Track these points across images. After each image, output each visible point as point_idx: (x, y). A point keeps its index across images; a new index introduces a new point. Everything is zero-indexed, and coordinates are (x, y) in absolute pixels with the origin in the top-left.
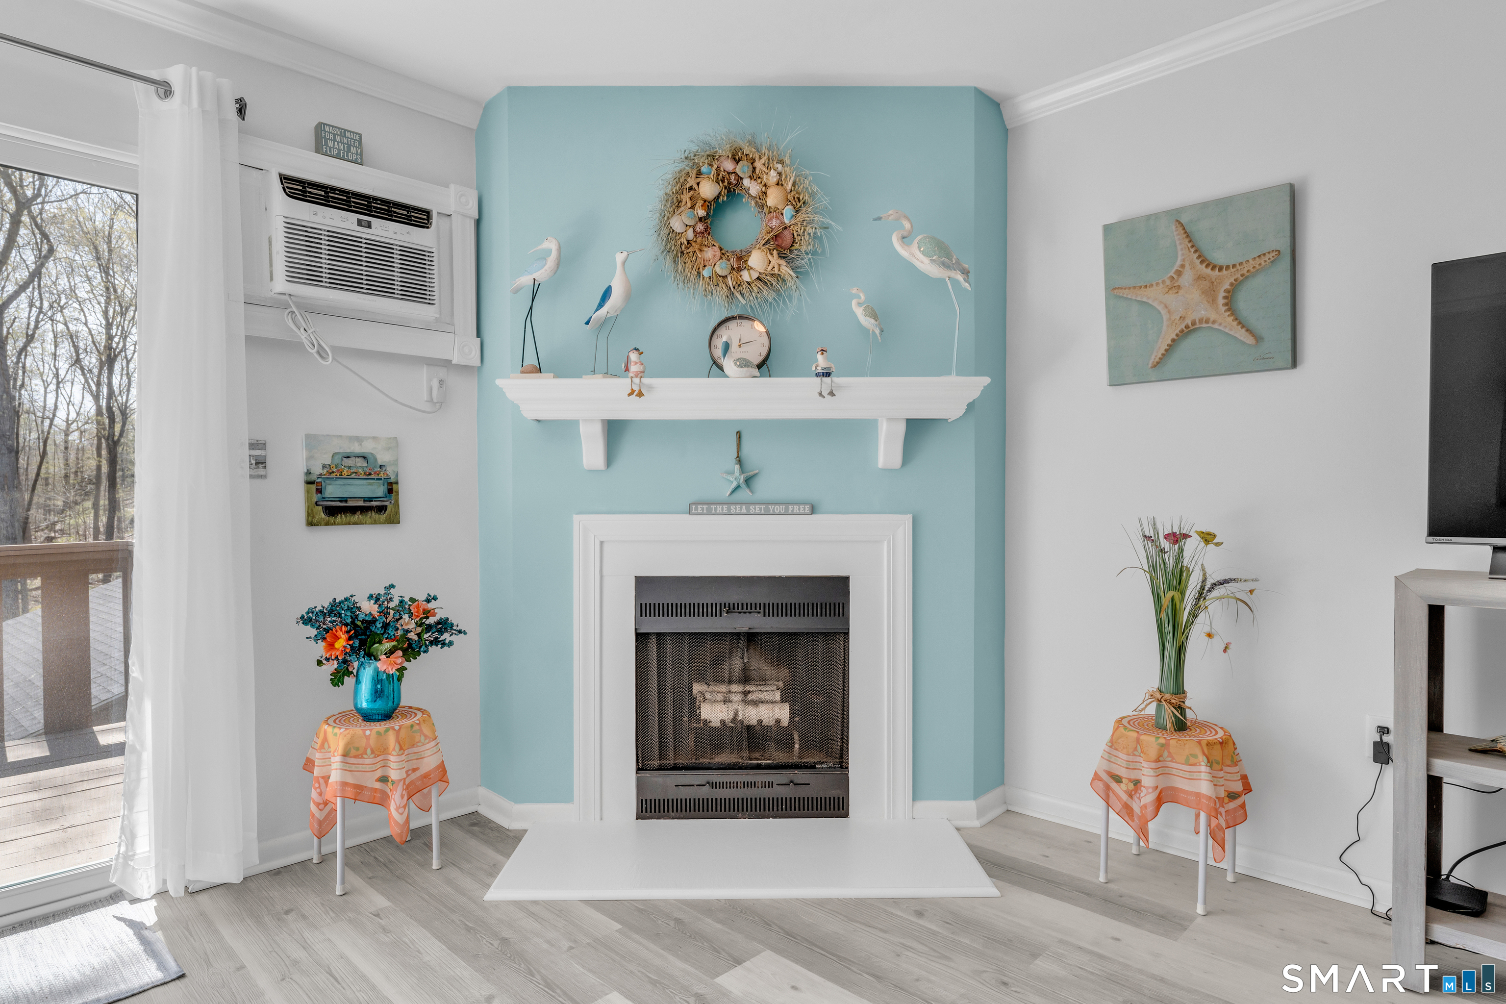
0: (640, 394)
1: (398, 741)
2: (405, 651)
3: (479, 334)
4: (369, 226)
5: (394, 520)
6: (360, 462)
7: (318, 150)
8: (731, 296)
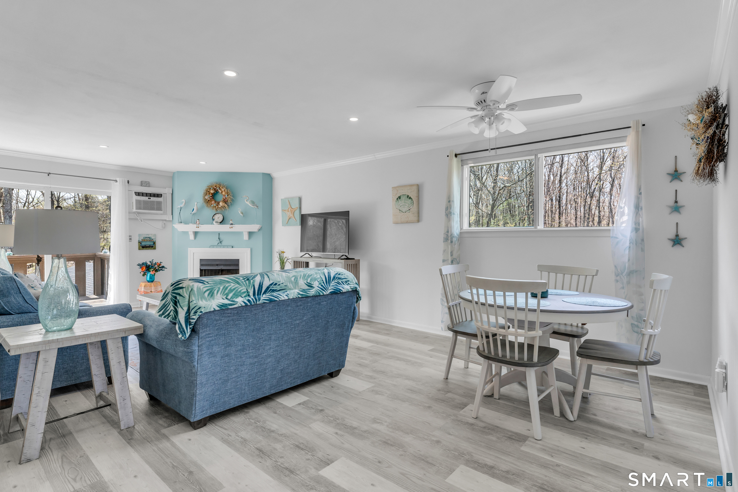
0: (198, 227)
1: (154, 285)
2: (155, 271)
3: (172, 214)
4: (150, 198)
5: (155, 249)
6: (148, 239)
7: (141, 186)
8: (216, 210)
